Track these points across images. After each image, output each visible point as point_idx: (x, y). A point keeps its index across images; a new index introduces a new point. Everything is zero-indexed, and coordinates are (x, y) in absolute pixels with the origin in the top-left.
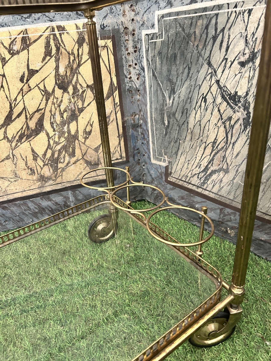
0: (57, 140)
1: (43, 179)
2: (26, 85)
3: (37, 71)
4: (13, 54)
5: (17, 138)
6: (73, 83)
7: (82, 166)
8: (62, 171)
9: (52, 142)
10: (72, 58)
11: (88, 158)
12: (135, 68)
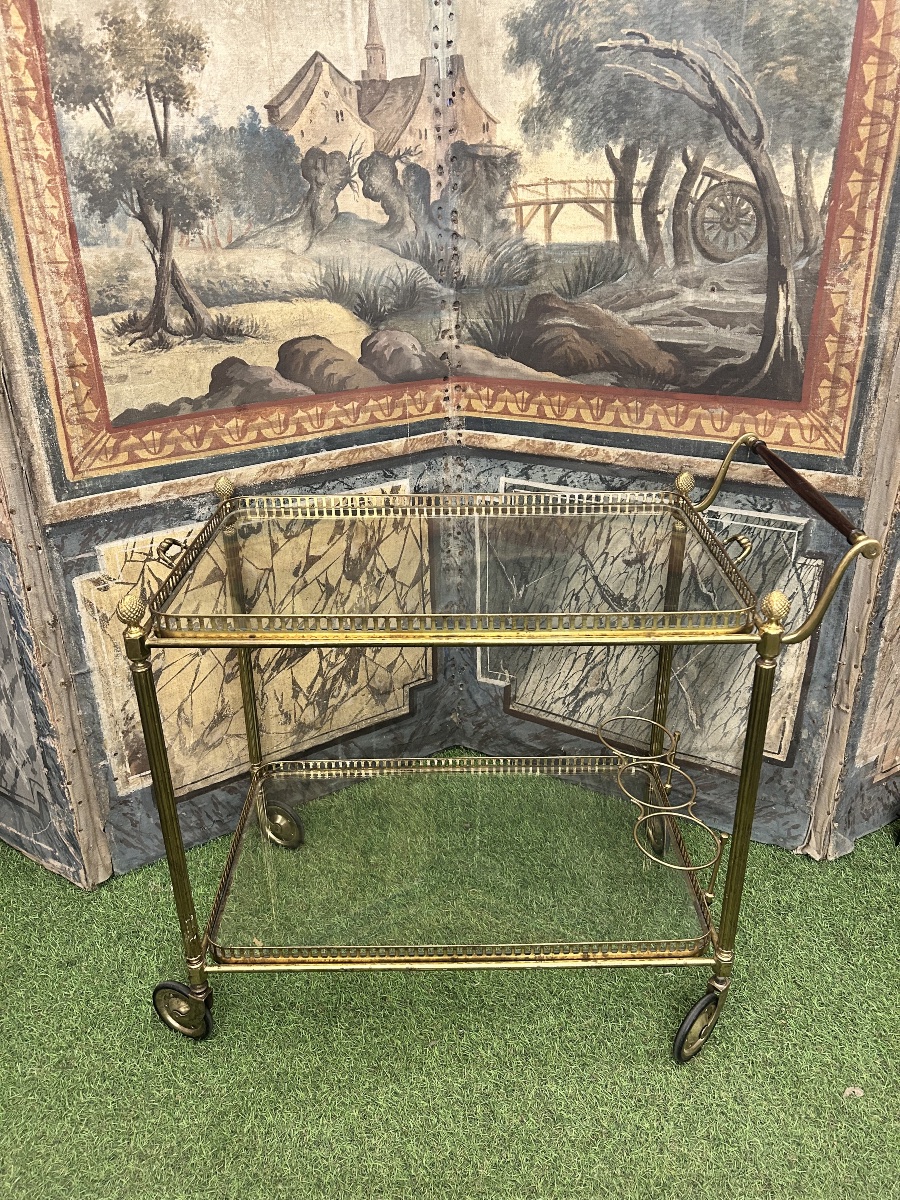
0: (333, 660)
1: (302, 728)
2: (301, 580)
3: (320, 557)
4: (289, 538)
5: (273, 664)
6: (368, 569)
7: (364, 698)
8: (332, 713)
9: (324, 664)
10: (370, 533)
11: (376, 683)
12: (456, 538)
